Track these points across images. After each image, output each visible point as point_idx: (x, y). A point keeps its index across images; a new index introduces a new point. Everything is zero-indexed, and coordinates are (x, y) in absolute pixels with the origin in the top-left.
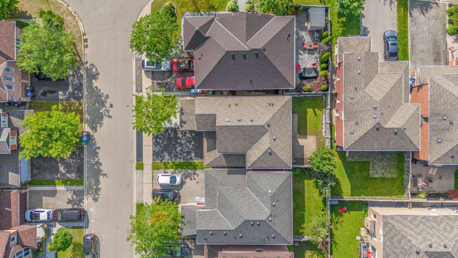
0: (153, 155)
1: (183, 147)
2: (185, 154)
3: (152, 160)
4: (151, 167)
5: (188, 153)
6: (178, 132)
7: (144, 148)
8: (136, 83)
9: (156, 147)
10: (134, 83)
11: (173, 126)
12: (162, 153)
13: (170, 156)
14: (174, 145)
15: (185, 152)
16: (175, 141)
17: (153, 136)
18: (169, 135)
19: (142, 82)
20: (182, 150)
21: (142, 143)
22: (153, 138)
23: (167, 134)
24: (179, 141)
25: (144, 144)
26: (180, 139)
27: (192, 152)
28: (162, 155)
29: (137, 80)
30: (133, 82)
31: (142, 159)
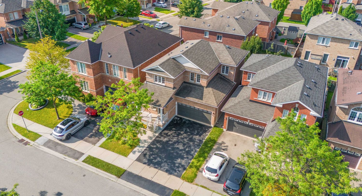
0: (171, 174)
1: (181, 142)
2: (191, 143)
3: (178, 179)
4: (187, 183)
5: (191, 140)
6: (160, 139)
7: (155, 180)
8: (69, 156)
9: (161, 167)
10: (65, 158)
11: (150, 141)
12: (174, 164)
13: (184, 157)
14: (173, 149)
15: (187, 142)
16: (169, 147)
17: (147, 164)
18: (157, 148)
19: (73, 149)
20: (184, 145)
21: (146, 180)
22: (149, 165)
23: (154, 150)
24: (170, 142)
25: (149, 178)
26: (170, 141)
27: (192, 137)
28: (177, 165)
29: (65, 154)
30: (63, 159)
31: (169, 189)
